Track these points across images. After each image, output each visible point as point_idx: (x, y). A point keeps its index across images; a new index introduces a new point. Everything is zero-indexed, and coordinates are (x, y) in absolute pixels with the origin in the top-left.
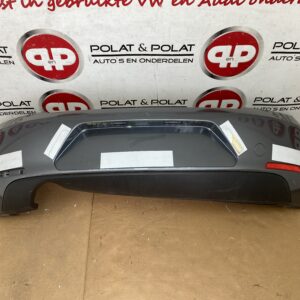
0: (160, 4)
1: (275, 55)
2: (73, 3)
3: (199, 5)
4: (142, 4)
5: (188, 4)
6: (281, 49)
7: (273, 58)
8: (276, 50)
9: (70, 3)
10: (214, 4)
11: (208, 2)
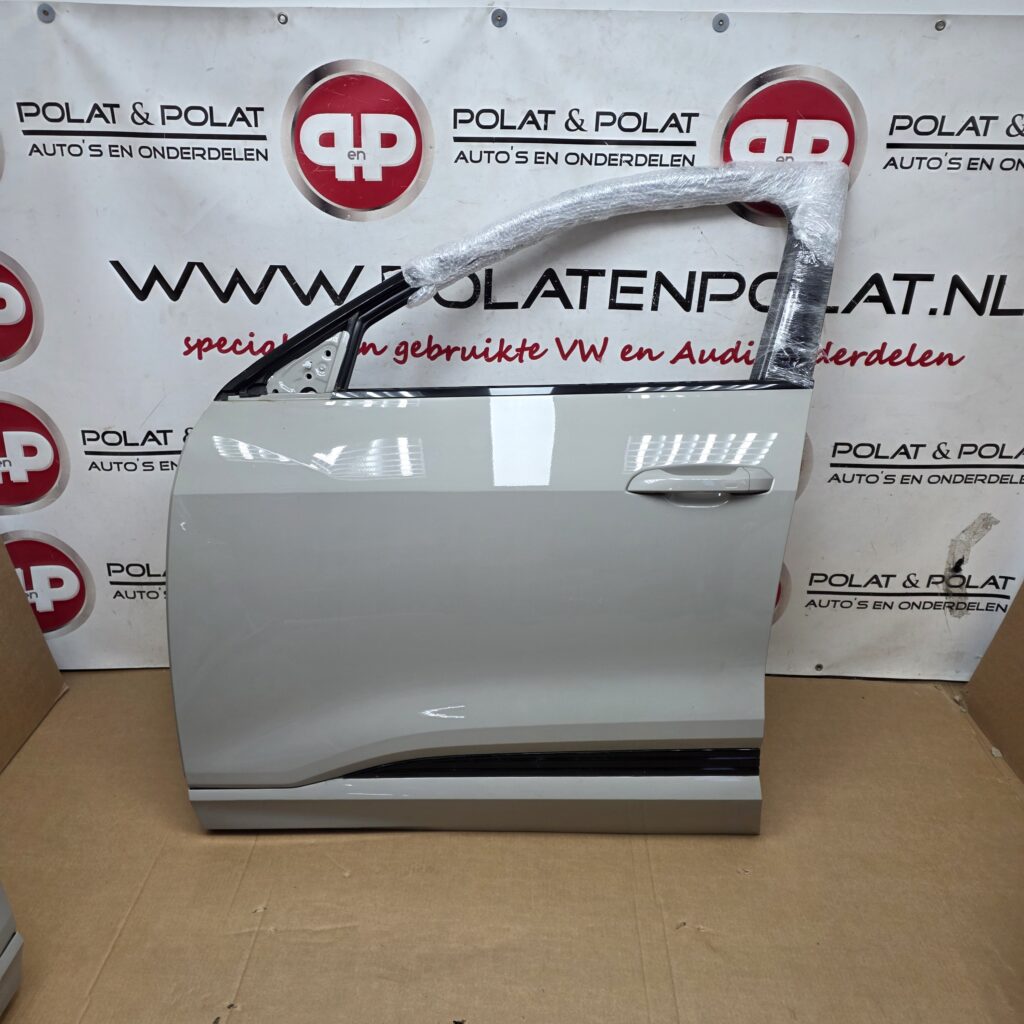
0: (598, 357)
1: (840, 471)
2: (441, 352)
3: (673, 362)
4: (565, 357)
5: (652, 358)
6: (850, 458)
7: (836, 477)
8: (840, 459)
9: (436, 351)
10: (702, 361)
11: (690, 356)
